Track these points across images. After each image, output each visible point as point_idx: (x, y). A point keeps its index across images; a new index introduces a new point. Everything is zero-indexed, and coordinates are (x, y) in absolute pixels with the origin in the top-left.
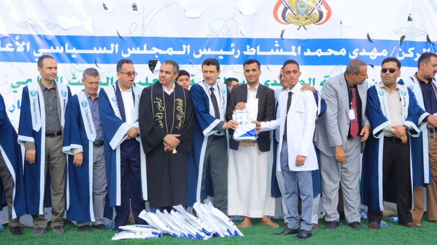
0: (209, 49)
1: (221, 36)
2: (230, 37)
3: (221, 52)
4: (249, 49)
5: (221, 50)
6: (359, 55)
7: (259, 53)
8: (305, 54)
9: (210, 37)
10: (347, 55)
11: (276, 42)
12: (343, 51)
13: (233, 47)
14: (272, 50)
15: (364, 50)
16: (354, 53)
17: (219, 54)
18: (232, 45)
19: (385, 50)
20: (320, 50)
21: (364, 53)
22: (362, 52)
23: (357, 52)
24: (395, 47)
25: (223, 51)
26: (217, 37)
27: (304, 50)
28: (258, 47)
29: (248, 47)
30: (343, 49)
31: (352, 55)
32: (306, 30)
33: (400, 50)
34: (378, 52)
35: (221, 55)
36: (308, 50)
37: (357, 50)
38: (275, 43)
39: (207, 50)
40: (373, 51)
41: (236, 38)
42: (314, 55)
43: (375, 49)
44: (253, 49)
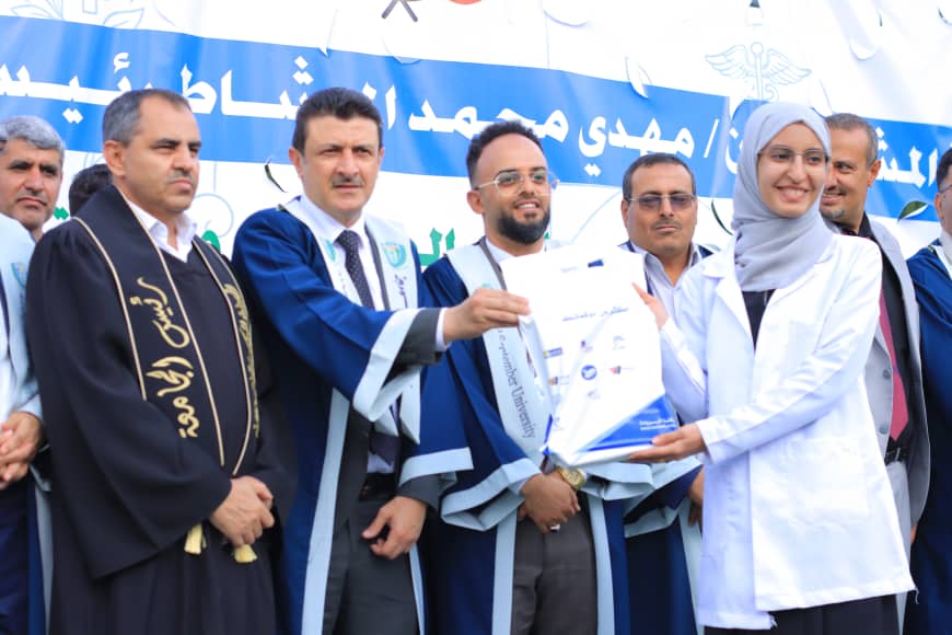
0: (23, 73)
1: (74, 15)
2: (108, 25)
3: (75, 91)
4: (190, 85)
5: (75, 81)
6: (607, 145)
7: (231, 108)
8: (416, 123)
9: (25, 13)
10: (571, 138)
11: (301, 62)
12: (557, 123)
13: (123, 72)
14: (284, 97)
15: (619, 125)
16: (594, 133)
17: (67, 98)
18: (120, 62)
19: (685, 133)
20: (470, 112)
21: (622, 139)
22: (616, 131)
23: (600, 129)
24: (717, 122)
25: (83, 84)
26: (57, 17)
27: (409, 105)
28: (226, 81)
29: (186, 75)
30: (558, 115)
31: (590, 142)
32: (415, 19)
33: (734, 133)
34: (662, 138)
35: (72, 105)
36: (426, 108)
37: (600, 122)
38: (297, 68)
39: (15, 78)
40: (648, 133)
41: (135, 32)
42: (450, 130)
43: (654, 127)
44: (202, 87)
